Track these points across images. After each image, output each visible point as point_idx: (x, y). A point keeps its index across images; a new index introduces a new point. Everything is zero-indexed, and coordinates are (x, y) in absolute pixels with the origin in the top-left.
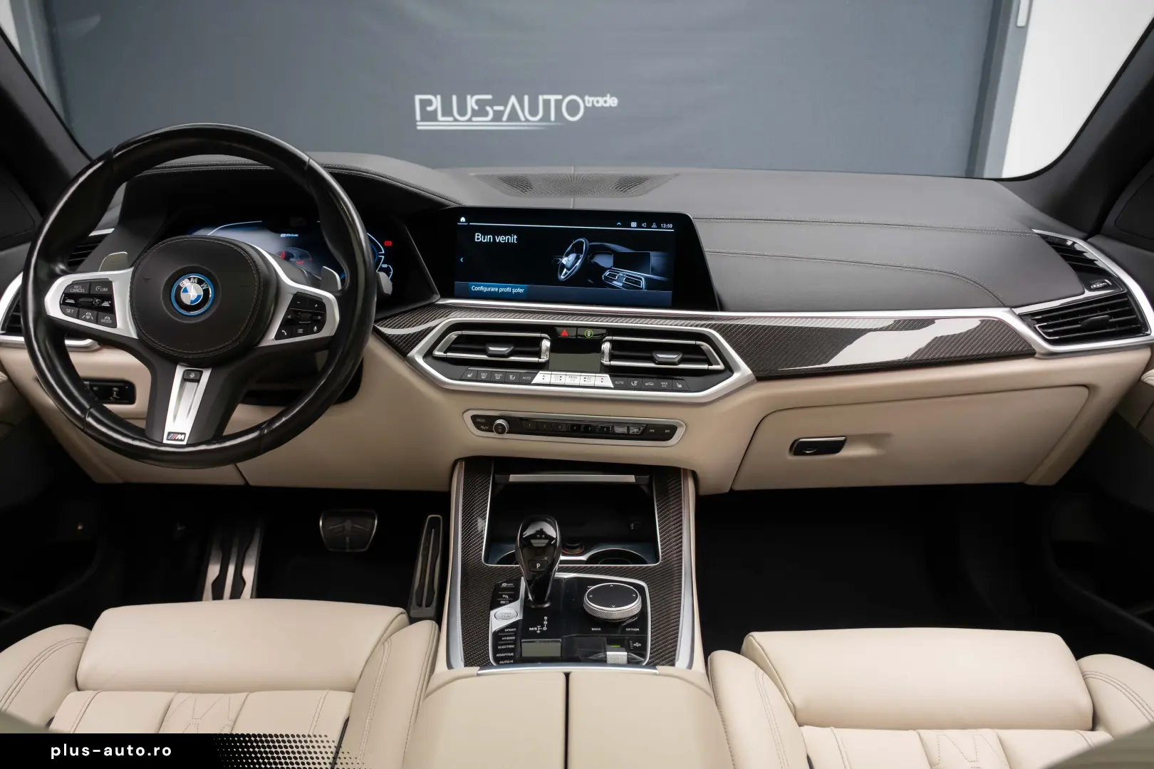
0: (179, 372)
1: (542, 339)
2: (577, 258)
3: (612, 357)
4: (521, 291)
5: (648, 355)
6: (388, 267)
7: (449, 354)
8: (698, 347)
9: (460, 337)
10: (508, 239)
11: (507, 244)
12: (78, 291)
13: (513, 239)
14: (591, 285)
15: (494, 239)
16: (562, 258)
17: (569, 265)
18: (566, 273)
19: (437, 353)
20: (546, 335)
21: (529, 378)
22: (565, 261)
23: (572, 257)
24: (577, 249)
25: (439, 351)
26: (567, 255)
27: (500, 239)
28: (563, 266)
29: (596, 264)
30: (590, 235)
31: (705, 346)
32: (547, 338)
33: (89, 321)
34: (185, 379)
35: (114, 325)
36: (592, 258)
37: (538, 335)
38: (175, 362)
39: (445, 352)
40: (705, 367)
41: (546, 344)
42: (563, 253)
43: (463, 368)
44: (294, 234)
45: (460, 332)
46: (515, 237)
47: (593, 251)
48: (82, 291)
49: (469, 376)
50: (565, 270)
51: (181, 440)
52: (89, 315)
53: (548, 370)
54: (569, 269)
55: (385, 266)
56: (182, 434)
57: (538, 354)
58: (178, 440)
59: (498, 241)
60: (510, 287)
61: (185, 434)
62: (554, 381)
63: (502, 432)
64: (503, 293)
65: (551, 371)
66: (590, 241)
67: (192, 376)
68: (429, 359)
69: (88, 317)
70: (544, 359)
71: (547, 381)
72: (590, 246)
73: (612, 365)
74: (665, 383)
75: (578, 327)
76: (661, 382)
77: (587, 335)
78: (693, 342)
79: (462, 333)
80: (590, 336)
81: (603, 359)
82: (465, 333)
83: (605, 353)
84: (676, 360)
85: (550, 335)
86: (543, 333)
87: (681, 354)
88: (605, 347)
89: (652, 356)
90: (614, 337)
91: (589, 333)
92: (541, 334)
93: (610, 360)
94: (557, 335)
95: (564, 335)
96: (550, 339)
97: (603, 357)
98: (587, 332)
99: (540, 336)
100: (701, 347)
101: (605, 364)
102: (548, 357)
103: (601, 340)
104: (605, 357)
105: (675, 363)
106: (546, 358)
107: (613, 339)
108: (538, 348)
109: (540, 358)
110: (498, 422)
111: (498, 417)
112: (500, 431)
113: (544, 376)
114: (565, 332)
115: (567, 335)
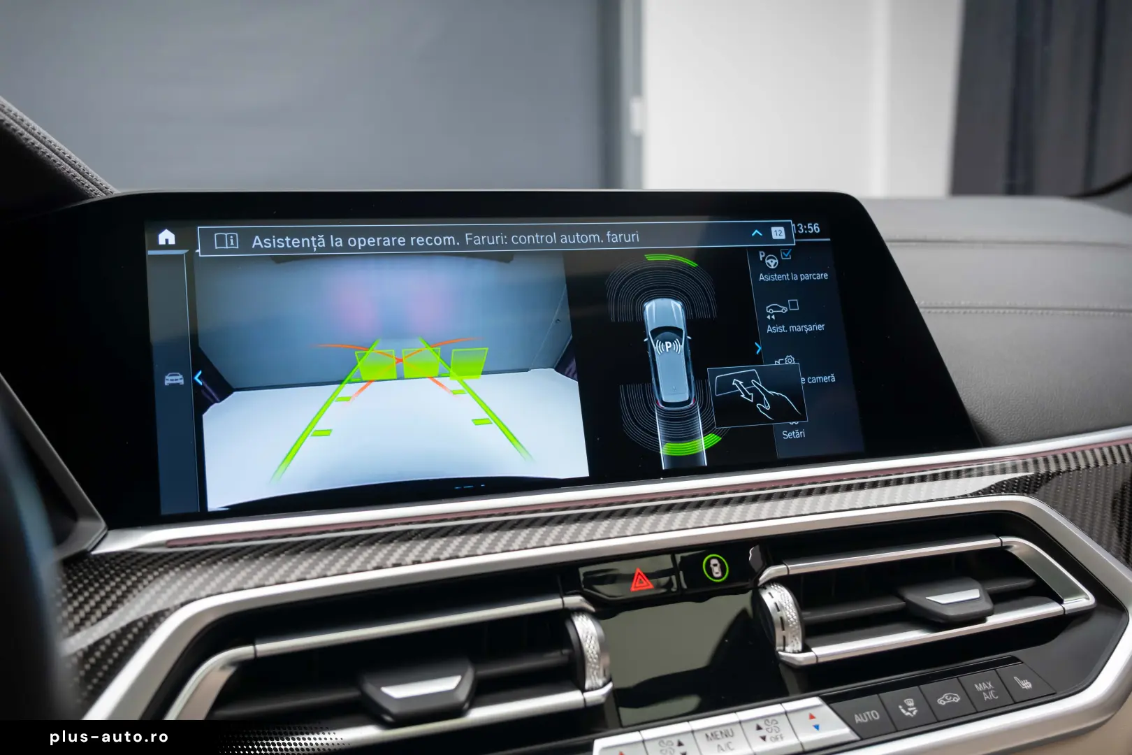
1: (566, 615)
3: (813, 633)
5: (893, 604)
8: (1002, 551)
20: (574, 600)
31: (1019, 546)
32: (581, 611)
37: (553, 603)
41: (586, 629)
45: (247, 652)
53: (623, 728)
57: (572, 675)
65: (638, 727)
70: (596, 690)
73: (821, 660)
74: (985, 687)
75: (672, 551)
76: (976, 686)
77: (712, 576)
78: (992, 542)
79: (256, 651)
80: (719, 575)
81: (785, 645)
82: (266, 648)
83: (783, 623)
84: (988, 606)
85: (589, 598)
86: (564, 593)
87: (977, 584)
88: (776, 604)
89: (909, 603)
90: (789, 566)
91: (715, 565)
92: (562, 598)
93: (809, 641)
94: (606, 591)
95: (641, 587)
96: (592, 609)
97: (784, 638)
98: (708, 562)
99: (561, 607)
100: (1015, 551)
101: (796, 663)
102: (610, 680)
103: (757, 581)
104: (789, 640)
105: (981, 618)
106: (605, 685)
107: (792, 572)
108: (565, 651)
109: (583, 690)
113: (622, 754)
114: (640, 577)
115: (640, 591)
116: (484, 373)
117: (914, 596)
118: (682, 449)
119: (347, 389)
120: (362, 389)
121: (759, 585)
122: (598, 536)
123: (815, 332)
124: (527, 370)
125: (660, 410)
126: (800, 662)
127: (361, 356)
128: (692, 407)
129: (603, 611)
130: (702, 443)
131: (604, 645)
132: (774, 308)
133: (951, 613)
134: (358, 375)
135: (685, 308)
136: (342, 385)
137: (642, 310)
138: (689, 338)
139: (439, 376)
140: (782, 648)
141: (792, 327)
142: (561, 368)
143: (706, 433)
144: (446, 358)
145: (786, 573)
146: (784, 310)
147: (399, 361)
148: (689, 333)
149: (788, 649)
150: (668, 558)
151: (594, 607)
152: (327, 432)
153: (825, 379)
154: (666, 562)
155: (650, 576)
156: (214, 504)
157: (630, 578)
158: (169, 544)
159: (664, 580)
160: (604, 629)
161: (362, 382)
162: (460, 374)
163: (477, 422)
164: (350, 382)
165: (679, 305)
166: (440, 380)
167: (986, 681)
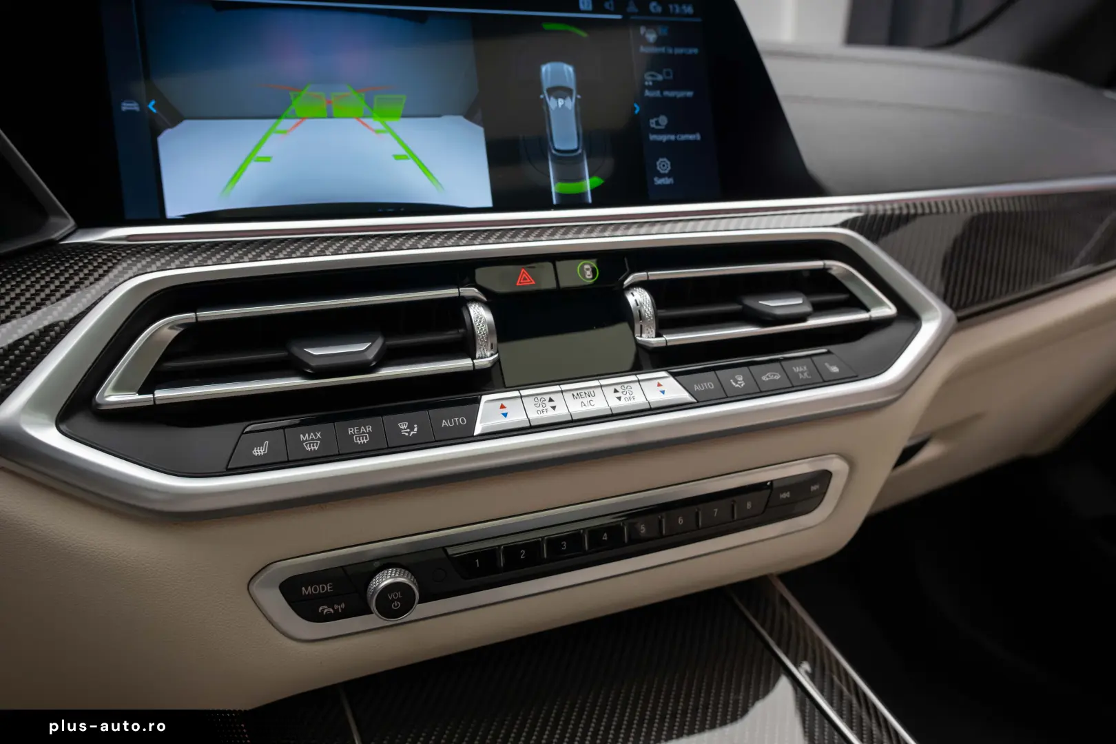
1: (463, 302)
3: (663, 326)
5: (735, 307)
7: (161, 394)
8: (824, 271)
9: (189, 331)
19: (111, 396)
20: (471, 291)
21: (461, 421)
25: (119, 388)
31: (837, 267)
32: (474, 300)
37: (452, 292)
39: (140, 393)
40: (862, 316)
41: (480, 315)
43: (228, 432)
45: (189, 317)
49: (259, 452)
53: (505, 387)
57: (466, 347)
62: (536, 415)
63: (407, 606)
65: (518, 387)
68: (81, 422)
70: (485, 358)
71: (516, 417)
73: (669, 344)
74: (801, 369)
76: (794, 368)
77: (584, 277)
78: (818, 264)
79: (196, 318)
80: (591, 277)
81: (641, 333)
82: (206, 315)
83: (641, 317)
84: (808, 309)
85: (482, 289)
86: (460, 284)
87: (802, 294)
88: (636, 300)
89: (746, 307)
90: (649, 273)
91: (588, 269)
92: (459, 288)
93: (661, 332)
94: (496, 286)
96: (485, 299)
97: (641, 326)
98: (582, 267)
99: (457, 295)
100: (834, 272)
101: (651, 346)
102: (497, 352)
103: (623, 284)
104: (645, 328)
105: (802, 318)
106: (492, 355)
107: (651, 278)
108: (462, 331)
109: (473, 358)
110: (385, 580)
111: (377, 564)
112: (396, 605)
113: (502, 407)
114: (524, 275)
115: (523, 286)
116: (403, 116)
117: (750, 302)
118: (571, 188)
119: (284, 124)
120: (298, 124)
121: (624, 287)
123: (686, 99)
124: (439, 116)
125: (553, 155)
126: (653, 344)
127: (296, 96)
128: (580, 154)
129: (493, 300)
130: (588, 184)
132: (653, 76)
133: (778, 312)
134: (293, 111)
135: (576, 71)
136: (280, 120)
137: (539, 70)
138: (579, 97)
139: (364, 117)
140: (639, 335)
141: (666, 93)
142: (469, 116)
143: (591, 176)
144: (370, 102)
145: (646, 279)
146: (660, 78)
147: (329, 102)
148: (578, 93)
149: (643, 335)
151: (486, 297)
152: (267, 159)
153: (691, 137)
156: (171, 213)
157: (517, 275)
158: (128, 238)
160: (495, 315)
161: (297, 118)
162: (382, 116)
163: (397, 157)
164: (286, 118)
165: (571, 69)
166: (365, 120)
167: (802, 366)
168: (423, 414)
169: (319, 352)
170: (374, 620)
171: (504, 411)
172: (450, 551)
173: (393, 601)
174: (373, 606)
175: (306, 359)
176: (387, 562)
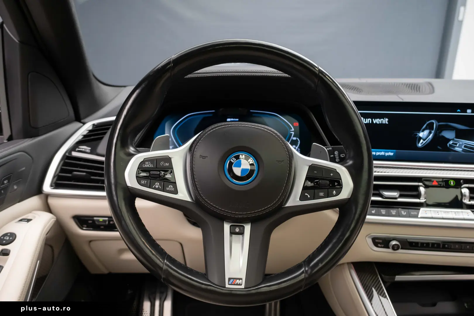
0: (227, 227)
1: (419, 186)
2: (430, 133)
3: (470, 199)
4: (392, 154)
6: (297, 139)
10: (382, 121)
11: (381, 125)
12: (148, 166)
13: (385, 121)
14: (439, 150)
15: (372, 121)
16: (419, 133)
17: (424, 137)
18: (422, 143)
20: (421, 184)
21: (416, 213)
22: (421, 134)
23: (426, 132)
24: (430, 127)
26: (423, 131)
27: (377, 121)
28: (420, 138)
29: (443, 137)
30: (438, 118)
32: (421, 186)
33: (158, 189)
34: (232, 233)
35: (176, 192)
36: (441, 132)
37: (416, 184)
38: (223, 219)
41: (422, 190)
42: (419, 130)
44: (236, 118)
46: (387, 120)
47: (440, 129)
48: (151, 166)
49: (373, 212)
50: (422, 141)
51: (240, 285)
52: (157, 185)
53: (426, 207)
54: (424, 140)
55: (295, 138)
56: (240, 279)
57: (418, 196)
58: (237, 284)
59: (375, 122)
60: (383, 151)
61: (241, 279)
62: (434, 215)
63: (398, 249)
64: (379, 155)
66: (439, 122)
67: (237, 230)
69: (157, 187)
70: (422, 200)
71: (428, 215)
72: (439, 125)
73: (472, 204)
75: (443, 178)
77: (451, 184)
80: (453, 184)
83: (465, 196)
85: (424, 184)
86: (419, 182)
88: (464, 192)
94: (427, 183)
95: (435, 183)
97: (465, 198)
98: (451, 181)
102: (425, 199)
103: (461, 187)
107: (469, 186)
108: (417, 192)
109: (420, 200)
110: (394, 243)
111: (392, 239)
112: (396, 248)
113: (426, 212)
122: (424, 173)
126: (467, 203)
129: (426, 187)
131: (425, 193)
149: (465, 200)
150: (442, 179)
151: (424, 186)
154: (441, 180)
155: (437, 182)
157: (433, 181)
159: (440, 183)
160: (426, 190)
168: (407, 210)
169: (386, 194)
170: (390, 250)
171: (426, 213)
172: (408, 240)
173: (395, 247)
174: (391, 247)
175: (383, 195)
176: (394, 239)
